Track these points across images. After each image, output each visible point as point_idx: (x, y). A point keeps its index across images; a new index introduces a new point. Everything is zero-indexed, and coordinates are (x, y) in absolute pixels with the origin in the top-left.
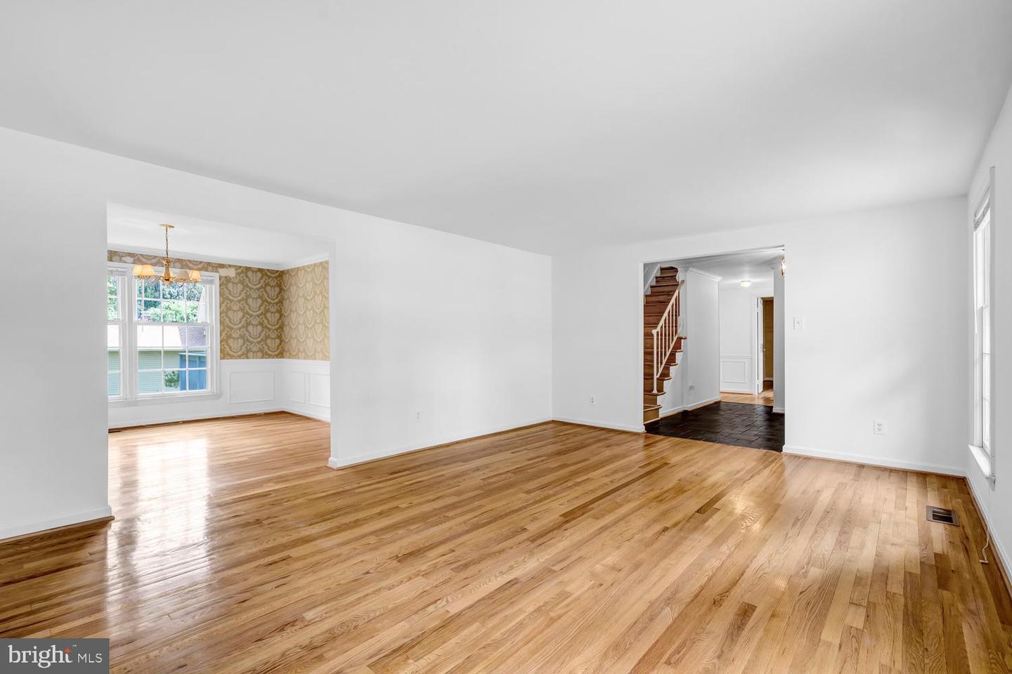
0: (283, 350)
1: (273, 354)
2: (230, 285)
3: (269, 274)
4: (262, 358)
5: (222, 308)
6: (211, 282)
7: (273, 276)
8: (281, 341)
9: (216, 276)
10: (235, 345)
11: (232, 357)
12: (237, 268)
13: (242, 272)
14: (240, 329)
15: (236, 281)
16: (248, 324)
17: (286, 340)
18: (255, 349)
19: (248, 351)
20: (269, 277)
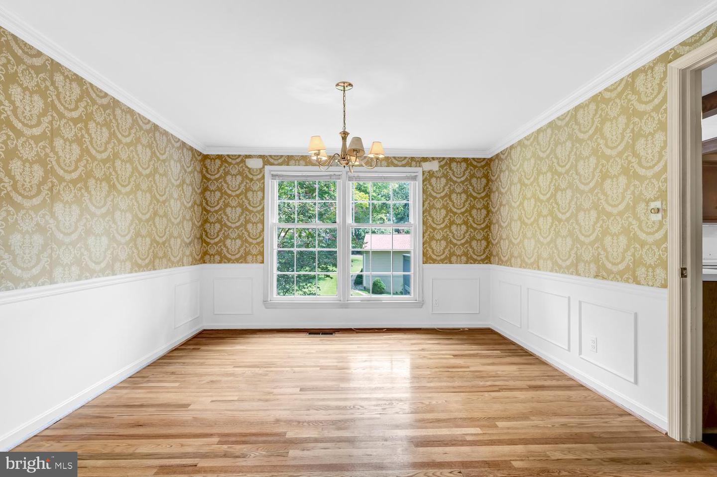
0: (491, 254)
1: (479, 258)
2: (433, 180)
3: (475, 163)
4: (467, 263)
5: (425, 206)
6: (414, 178)
7: (479, 165)
8: (489, 243)
9: (419, 170)
10: (438, 247)
11: (434, 261)
12: (440, 160)
13: (446, 164)
14: (442, 229)
15: (440, 174)
16: (452, 223)
17: (494, 242)
18: (459, 252)
19: (452, 254)
20: (475, 167)
